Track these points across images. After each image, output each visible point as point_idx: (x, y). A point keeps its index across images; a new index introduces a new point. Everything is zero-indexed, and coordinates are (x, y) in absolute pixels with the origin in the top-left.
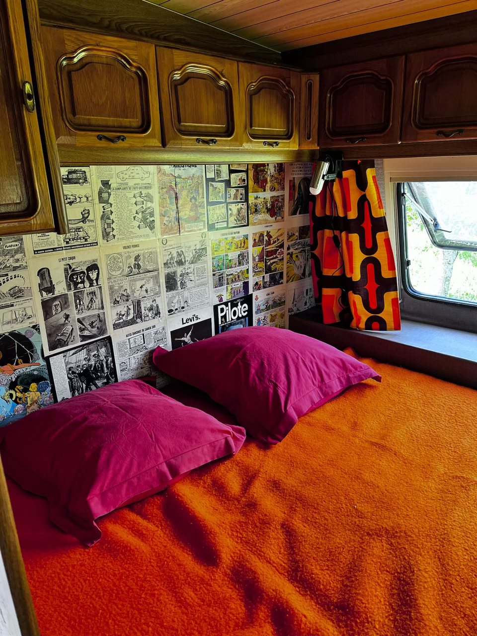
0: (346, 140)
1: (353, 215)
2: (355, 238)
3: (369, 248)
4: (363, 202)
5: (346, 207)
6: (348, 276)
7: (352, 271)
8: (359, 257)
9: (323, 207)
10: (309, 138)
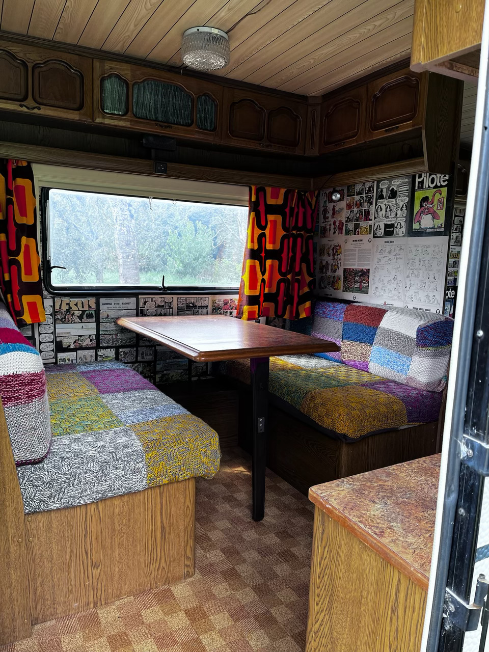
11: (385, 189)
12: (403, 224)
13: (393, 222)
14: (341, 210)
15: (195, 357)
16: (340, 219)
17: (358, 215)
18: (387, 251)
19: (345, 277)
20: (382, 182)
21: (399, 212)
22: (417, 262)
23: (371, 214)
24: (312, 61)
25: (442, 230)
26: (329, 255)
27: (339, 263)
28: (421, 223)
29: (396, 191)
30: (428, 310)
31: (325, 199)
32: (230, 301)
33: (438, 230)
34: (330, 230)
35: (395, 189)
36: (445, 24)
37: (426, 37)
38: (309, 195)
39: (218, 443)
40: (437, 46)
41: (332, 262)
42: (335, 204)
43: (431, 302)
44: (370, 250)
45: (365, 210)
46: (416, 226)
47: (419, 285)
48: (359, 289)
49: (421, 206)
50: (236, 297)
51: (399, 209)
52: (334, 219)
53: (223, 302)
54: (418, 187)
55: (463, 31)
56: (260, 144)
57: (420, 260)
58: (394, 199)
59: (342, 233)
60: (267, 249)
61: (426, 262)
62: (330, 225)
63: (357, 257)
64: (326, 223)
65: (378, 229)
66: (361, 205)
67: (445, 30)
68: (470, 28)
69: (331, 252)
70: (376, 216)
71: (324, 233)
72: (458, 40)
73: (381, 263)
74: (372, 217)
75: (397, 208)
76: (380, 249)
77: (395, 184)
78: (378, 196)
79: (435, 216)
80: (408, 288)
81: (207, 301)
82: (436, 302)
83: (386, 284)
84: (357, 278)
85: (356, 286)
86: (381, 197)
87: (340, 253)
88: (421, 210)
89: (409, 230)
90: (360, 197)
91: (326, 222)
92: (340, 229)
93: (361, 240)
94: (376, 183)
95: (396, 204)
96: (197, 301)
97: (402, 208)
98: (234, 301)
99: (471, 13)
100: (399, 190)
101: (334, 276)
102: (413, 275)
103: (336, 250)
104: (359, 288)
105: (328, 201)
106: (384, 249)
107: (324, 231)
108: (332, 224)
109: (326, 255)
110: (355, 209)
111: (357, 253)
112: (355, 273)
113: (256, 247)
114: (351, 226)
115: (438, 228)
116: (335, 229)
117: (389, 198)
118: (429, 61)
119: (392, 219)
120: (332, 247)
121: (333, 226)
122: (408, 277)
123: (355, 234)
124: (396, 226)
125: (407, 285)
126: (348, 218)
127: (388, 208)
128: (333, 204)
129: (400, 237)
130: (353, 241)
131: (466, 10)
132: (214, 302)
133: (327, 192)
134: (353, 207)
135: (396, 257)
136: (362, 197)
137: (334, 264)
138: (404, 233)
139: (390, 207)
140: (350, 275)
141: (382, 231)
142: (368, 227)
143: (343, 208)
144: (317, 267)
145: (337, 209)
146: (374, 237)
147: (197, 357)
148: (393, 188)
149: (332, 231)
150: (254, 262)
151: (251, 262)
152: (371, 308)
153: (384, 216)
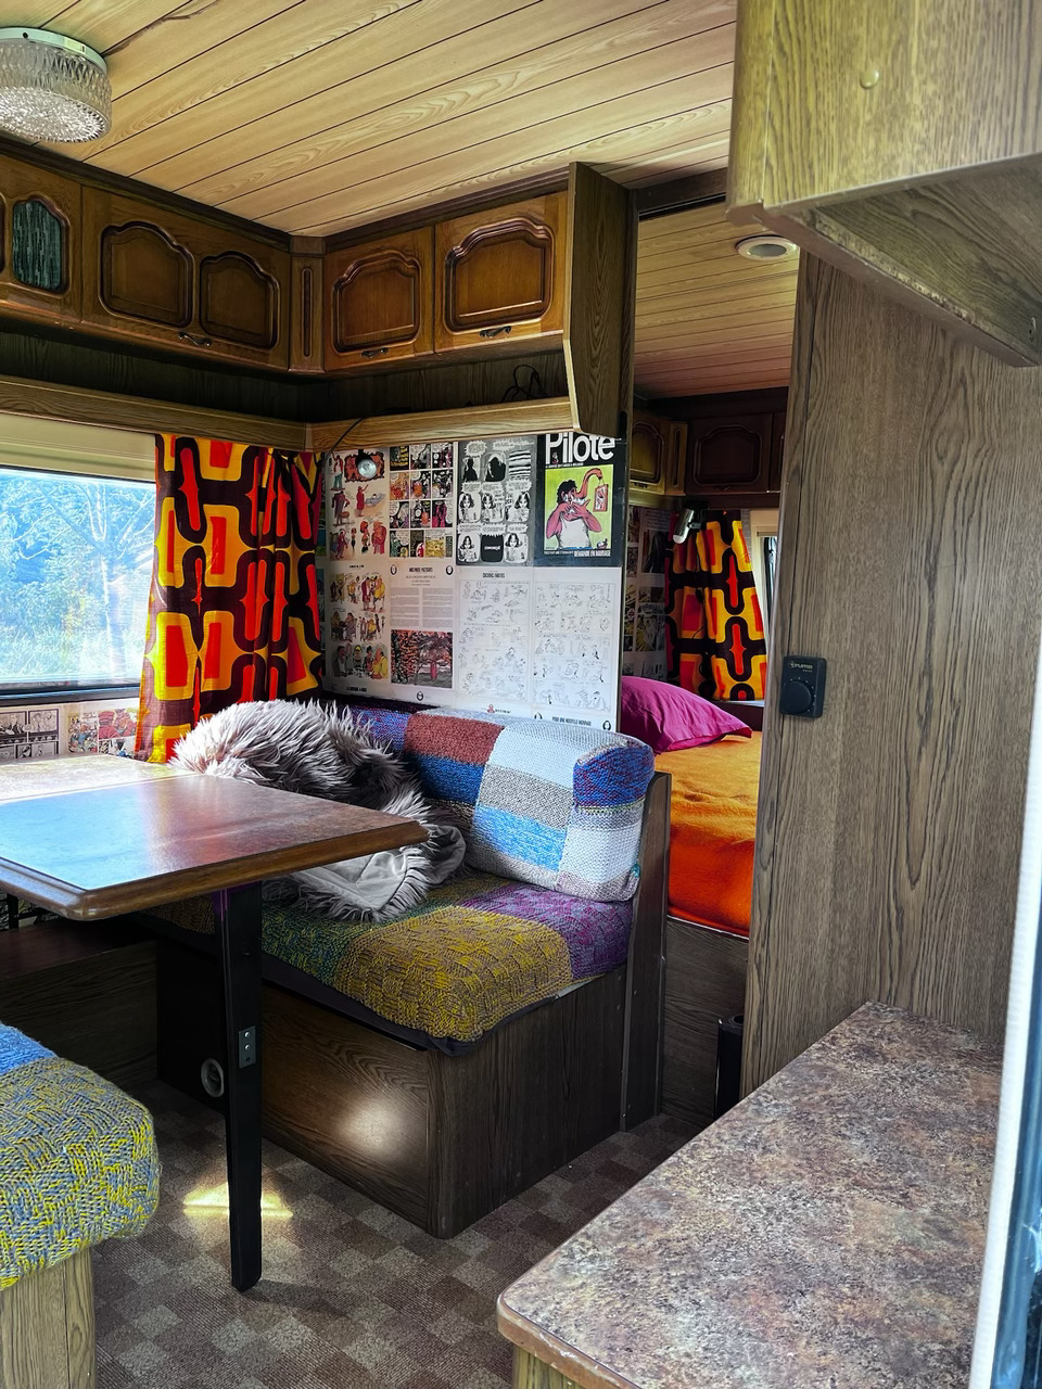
0: (715, 487)
1: (717, 569)
2: (719, 594)
3: (735, 607)
4: (729, 556)
5: (710, 561)
6: (712, 637)
7: (715, 632)
8: (723, 616)
9: (683, 562)
10: (675, 484)
11: (478, 459)
12: (522, 538)
13: (499, 533)
14: (377, 499)
15: (70, 909)
16: (375, 519)
17: (418, 513)
18: (489, 595)
19: (396, 651)
20: (471, 443)
21: (512, 511)
22: (557, 618)
23: (448, 511)
24: (312, 155)
25: (608, 554)
26: (354, 599)
27: (380, 617)
28: (561, 538)
29: (504, 465)
30: (585, 723)
31: (339, 472)
32: (116, 716)
33: (599, 554)
34: (353, 543)
35: (501, 460)
36: (833, 113)
37: (777, 139)
38: (300, 460)
39: (151, 1138)
40: (811, 167)
41: (363, 614)
42: (363, 485)
43: (591, 706)
44: (450, 591)
45: (434, 502)
46: (550, 544)
47: (563, 669)
48: (429, 677)
49: (560, 501)
50: (132, 705)
51: (513, 505)
52: (361, 520)
53: (97, 719)
54: (552, 460)
55: (884, 136)
56: (182, 335)
57: (562, 614)
58: (499, 484)
59: (382, 551)
60: (208, 585)
61: (577, 622)
62: (354, 531)
63: (420, 606)
64: (343, 527)
65: (467, 546)
66: (424, 490)
67: (833, 127)
68: (906, 133)
69: (359, 593)
70: (461, 517)
71: (340, 550)
72: (871, 158)
73: (475, 620)
74: (451, 518)
75: (507, 502)
76: (473, 588)
77: (501, 451)
78: (463, 473)
79: (591, 525)
80: (540, 675)
81: (54, 720)
82: (601, 707)
83: (491, 667)
84: (422, 653)
85: (421, 671)
86: (470, 475)
87: (382, 597)
88: (559, 510)
89: (536, 552)
90: (422, 473)
91: (342, 524)
92: (379, 542)
93: (429, 570)
94: (456, 445)
95: (505, 493)
96: (28, 721)
97: (517, 503)
98: (127, 715)
99: (907, 95)
100: (511, 464)
101: (370, 648)
102: (549, 648)
103: (371, 589)
104: (431, 674)
105: (346, 476)
106: (482, 591)
107: (339, 544)
108: (358, 530)
109: (347, 599)
110: (412, 500)
111: (420, 596)
112: (420, 640)
113: (180, 584)
114: (404, 535)
115: (598, 549)
116: (364, 540)
117: (489, 479)
118: (785, 203)
119: (498, 526)
120: (361, 581)
121: (359, 536)
122: (538, 652)
123: (413, 555)
124: (506, 540)
125: (537, 670)
126: (395, 517)
127: (488, 501)
128: (357, 484)
129: (516, 565)
130: (411, 570)
131: (891, 86)
132: (74, 720)
133: (343, 457)
134: (405, 494)
135: (510, 608)
136: (427, 474)
137: (367, 619)
138: (526, 557)
139: (491, 498)
140: (407, 646)
141: (477, 549)
142: (444, 541)
143: (382, 496)
144: (328, 625)
145: (367, 496)
146: (459, 563)
147: (76, 907)
148: (495, 459)
149: (359, 545)
150: (178, 619)
151: (169, 619)
152: (463, 722)
153: (478, 517)
